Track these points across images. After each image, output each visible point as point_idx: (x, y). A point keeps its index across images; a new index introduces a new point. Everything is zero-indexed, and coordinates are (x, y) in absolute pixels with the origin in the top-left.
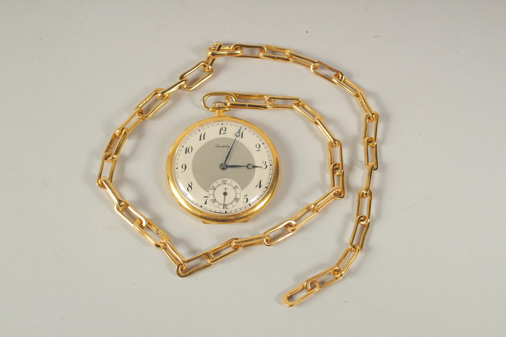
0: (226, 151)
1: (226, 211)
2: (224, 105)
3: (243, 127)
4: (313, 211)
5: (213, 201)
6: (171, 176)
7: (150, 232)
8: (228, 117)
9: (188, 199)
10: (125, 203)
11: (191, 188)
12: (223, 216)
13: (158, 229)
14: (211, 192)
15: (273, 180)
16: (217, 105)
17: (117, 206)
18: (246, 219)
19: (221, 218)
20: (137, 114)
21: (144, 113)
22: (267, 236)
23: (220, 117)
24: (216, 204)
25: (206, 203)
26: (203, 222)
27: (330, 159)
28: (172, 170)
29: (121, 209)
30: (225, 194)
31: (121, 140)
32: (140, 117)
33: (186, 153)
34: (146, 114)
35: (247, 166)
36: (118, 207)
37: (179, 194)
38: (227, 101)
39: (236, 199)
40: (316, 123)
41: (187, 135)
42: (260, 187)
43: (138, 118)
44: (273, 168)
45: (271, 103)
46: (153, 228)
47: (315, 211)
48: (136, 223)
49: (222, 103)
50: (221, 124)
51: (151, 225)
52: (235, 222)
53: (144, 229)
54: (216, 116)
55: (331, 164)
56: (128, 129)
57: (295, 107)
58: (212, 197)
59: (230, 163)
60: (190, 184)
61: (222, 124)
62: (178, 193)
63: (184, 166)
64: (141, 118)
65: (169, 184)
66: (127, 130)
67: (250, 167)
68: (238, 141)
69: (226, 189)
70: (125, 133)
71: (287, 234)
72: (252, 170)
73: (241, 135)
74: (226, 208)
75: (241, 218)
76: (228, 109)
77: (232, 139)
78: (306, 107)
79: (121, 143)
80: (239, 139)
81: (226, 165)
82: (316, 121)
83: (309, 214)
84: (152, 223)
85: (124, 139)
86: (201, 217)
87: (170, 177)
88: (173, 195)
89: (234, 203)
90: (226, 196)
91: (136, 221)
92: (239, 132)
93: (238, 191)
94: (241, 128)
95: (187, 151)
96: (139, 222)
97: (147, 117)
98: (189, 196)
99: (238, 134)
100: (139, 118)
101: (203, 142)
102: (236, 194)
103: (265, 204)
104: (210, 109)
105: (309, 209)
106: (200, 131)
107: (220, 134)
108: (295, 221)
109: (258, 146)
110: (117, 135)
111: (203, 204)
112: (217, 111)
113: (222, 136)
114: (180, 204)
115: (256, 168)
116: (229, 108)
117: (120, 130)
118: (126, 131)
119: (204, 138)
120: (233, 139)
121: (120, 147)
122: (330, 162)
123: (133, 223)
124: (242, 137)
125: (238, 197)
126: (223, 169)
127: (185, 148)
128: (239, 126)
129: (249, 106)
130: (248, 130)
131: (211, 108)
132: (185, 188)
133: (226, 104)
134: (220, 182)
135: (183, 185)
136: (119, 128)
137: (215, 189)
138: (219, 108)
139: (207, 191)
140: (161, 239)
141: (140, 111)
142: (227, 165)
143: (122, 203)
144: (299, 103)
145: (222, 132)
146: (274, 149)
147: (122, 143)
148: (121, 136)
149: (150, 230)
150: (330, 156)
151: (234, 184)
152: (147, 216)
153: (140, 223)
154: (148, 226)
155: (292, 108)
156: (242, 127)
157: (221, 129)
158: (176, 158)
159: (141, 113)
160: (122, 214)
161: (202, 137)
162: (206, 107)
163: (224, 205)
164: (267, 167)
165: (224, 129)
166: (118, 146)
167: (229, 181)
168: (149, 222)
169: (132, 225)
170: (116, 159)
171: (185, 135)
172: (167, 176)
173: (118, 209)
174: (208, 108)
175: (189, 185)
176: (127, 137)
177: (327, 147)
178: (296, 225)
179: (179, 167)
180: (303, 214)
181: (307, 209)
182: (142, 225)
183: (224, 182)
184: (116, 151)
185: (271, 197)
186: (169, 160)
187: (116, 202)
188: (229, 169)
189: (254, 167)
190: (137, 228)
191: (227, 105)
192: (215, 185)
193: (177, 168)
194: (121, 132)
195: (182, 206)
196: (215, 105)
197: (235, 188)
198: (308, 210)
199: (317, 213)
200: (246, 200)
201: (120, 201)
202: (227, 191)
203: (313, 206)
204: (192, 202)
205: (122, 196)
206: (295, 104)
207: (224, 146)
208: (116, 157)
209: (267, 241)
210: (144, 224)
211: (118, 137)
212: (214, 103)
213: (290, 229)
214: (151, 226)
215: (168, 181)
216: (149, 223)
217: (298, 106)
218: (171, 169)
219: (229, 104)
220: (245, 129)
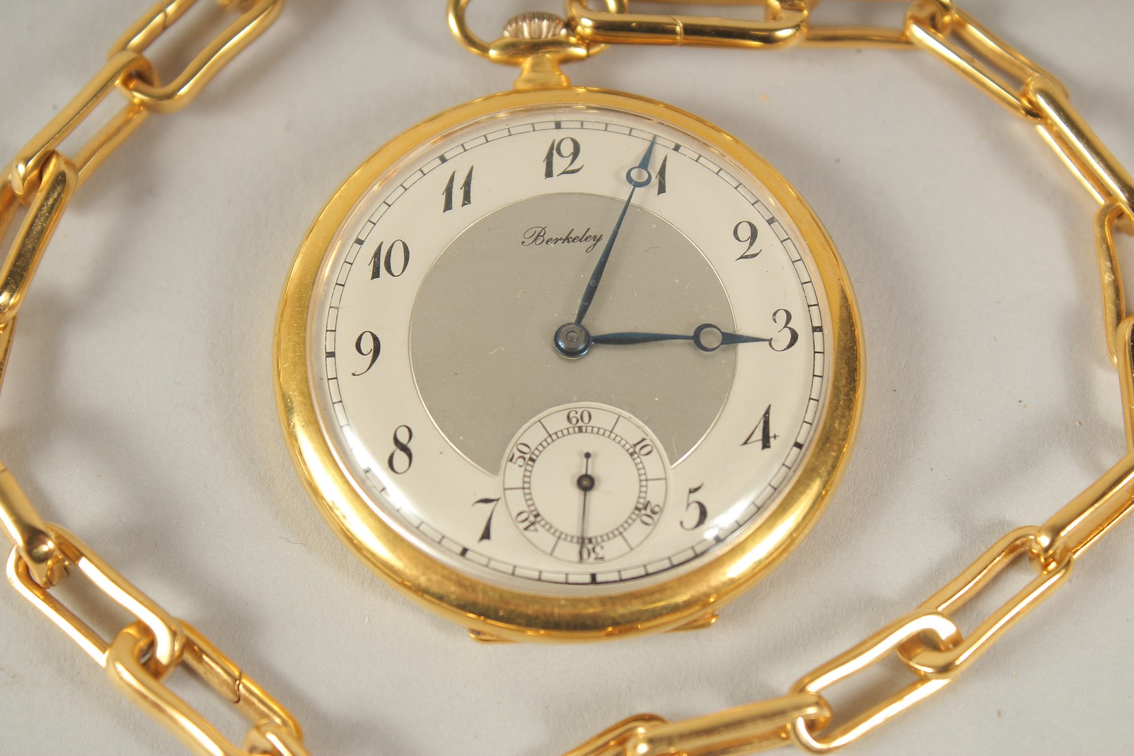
0: (582, 261)
1: (593, 576)
2: (564, 32)
3: (666, 140)
4: (1046, 566)
5: (527, 524)
6: (302, 393)
7: (192, 693)
8: (581, 90)
9: (396, 514)
10: (63, 544)
11: (410, 456)
12: (581, 600)
13: (237, 674)
14: (514, 473)
15: (834, 408)
16: (526, 30)
17: (19, 558)
18: (700, 614)
19: (568, 611)
20: (117, 82)
21: (156, 79)
22: (817, 704)
23: (544, 88)
24: (541, 537)
25: (486, 535)
26: (473, 631)
27: (1109, 293)
28: (305, 365)
29: (38, 573)
30: (586, 483)
31: (36, 217)
32: (136, 101)
33: (376, 274)
34: (167, 80)
35: (696, 339)
36: (27, 569)
37: (346, 488)
38: (575, 11)
39: (646, 511)
40: (1034, 113)
41: (376, 188)
42: (766, 443)
43: (123, 104)
44: (829, 341)
45: (796, 18)
46: (214, 669)
47: (1053, 565)
48: (122, 644)
49: (551, 18)
50: (553, 125)
51: (198, 654)
52: (637, 630)
53: (164, 679)
54: (522, 86)
55: (1119, 318)
56: (78, 163)
57: (917, 32)
58: (517, 502)
59: (603, 322)
60: (403, 438)
61: (558, 125)
62: (340, 481)
63: (367, 344)
64: (143, 103)
65: (293, 436)
66: (69, 163)
67: (709, 339)
68: (641, 208)
69: (588, 455)
70: (60, 180)
71: (912, 686)
72: (721, 357)
73: (655, 181)
74: (593, 555)
75: (676, 608)
76: (581, 51)
77: (612, 199)
78: (973, 31)
79: (38, 228)
80: (646, 198)
81: (587, 335)
82: (1030, 102)
83: (1020, 579)
84: (209, 645)
85: (51, 210)
86: (464, 606)
87: (297, 400)
88: (315, 491)
89: (636, 532)
90: (594, 495)
91: (119, 638)
92: (644, 163)
93: (653, 465)
94: (653, 143)
95: (380, 264)
96: (136, 641)
97: (170, 96)
98: (397, 496)
99: (640, 175)
100: (132, 104)
101: (463, 218)
102: (644, 481)
103: (791, 538)
104: (493, 53)
105: (1019, 554)
106: (443, 160)
107: (549, 173)
108: (952, 615)
109: (745, 232)
110: (19, 189)
111: (470, 538)
112: (527, 63)
113: (560, 184)
114: (350, 539)
115: (742, 347)
116: (588, 42)
117: (31, 163)
118: (64, 168)
119: (467, 199)
120: (620, 201)
121: (34, 249)
122: (1110, 307)
123: (103, 646)
124: (662, 189)
125: (655, 497)
126: (571, 353)
127: (368, 251)
128: (645, 131)
129: (690, 30)
130: (689, 150)
131: (495, 48)
132: (375, 454)
133: (570, 25)
134: (556, 420)
135: (367, 440)
136: (27, 153)
137: (531, 459)
138: (535, 47)
139: (493, 467)
140: (258, 728)
141: (133, 68)
142: (593, 333)
143: (44, 543)
144: (938, 17)
145: (559, 164)
146: (828, 248)
147: (42, 232)
148: (39, 196)
149: (193, 682)
150: (1108, 278)
151: (632, 429)
152: (180, 608)
153: (143, 643)
154: (188, 657)
155: (903, 41)
156: (658, 140)
157: (555, 149)
158: (323, 303)
159: (139, 75)
160: (49, 599)
161: (458, 195)
162: (469, 40)
163: (583, 541)
164: (794, 337)
165: (567, 148)
166: (23, 244)
167: (603, 416)
168: (193, 638)
169: (100, 657)
170: (13, 313)
171: (369, 186)
172: (278, 394)
173: (27, 577)
174: (484, 49)
175: (396, 441)
176: (68, 198)
177: (1091, 231)
178: (956, 642)
179: (346, 348)
180: (988, 579)
181: (1011, 551)
182: (153, 657)
183: (579, 425)
184: (12, 274)
185: (819, 498)
186: (288, 311)
187: (18, 538)
188: (601, 357)
189: (732, 339)
190: (126, 675)
191: (579, 29)
192: (532, 435)
193: (331, 354)
194: (35, 172)
195: (359, 548)
196: (518, 32)
197: (636, 450)
198: (1012, 556)
199: (1066, 577)
200: (695, 513)
201: (33, 536)
202: (597, 469)
203: (1045, 540)
204: (416, 529)
205: (46, 509)
206: (919, 22)
207: (573, 235)
208: (12, 301)
209: (811, 725)
210: (163, 653)
211: (25, 204)
212: (510, 23)
213: (923, 663)
214: (201, 660)
215: (289, 420)
216: (188, 645)
217: (934, 26)
218: (301, 360)
219: (586, 25)
220: (677, 148)
